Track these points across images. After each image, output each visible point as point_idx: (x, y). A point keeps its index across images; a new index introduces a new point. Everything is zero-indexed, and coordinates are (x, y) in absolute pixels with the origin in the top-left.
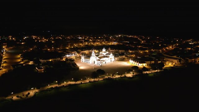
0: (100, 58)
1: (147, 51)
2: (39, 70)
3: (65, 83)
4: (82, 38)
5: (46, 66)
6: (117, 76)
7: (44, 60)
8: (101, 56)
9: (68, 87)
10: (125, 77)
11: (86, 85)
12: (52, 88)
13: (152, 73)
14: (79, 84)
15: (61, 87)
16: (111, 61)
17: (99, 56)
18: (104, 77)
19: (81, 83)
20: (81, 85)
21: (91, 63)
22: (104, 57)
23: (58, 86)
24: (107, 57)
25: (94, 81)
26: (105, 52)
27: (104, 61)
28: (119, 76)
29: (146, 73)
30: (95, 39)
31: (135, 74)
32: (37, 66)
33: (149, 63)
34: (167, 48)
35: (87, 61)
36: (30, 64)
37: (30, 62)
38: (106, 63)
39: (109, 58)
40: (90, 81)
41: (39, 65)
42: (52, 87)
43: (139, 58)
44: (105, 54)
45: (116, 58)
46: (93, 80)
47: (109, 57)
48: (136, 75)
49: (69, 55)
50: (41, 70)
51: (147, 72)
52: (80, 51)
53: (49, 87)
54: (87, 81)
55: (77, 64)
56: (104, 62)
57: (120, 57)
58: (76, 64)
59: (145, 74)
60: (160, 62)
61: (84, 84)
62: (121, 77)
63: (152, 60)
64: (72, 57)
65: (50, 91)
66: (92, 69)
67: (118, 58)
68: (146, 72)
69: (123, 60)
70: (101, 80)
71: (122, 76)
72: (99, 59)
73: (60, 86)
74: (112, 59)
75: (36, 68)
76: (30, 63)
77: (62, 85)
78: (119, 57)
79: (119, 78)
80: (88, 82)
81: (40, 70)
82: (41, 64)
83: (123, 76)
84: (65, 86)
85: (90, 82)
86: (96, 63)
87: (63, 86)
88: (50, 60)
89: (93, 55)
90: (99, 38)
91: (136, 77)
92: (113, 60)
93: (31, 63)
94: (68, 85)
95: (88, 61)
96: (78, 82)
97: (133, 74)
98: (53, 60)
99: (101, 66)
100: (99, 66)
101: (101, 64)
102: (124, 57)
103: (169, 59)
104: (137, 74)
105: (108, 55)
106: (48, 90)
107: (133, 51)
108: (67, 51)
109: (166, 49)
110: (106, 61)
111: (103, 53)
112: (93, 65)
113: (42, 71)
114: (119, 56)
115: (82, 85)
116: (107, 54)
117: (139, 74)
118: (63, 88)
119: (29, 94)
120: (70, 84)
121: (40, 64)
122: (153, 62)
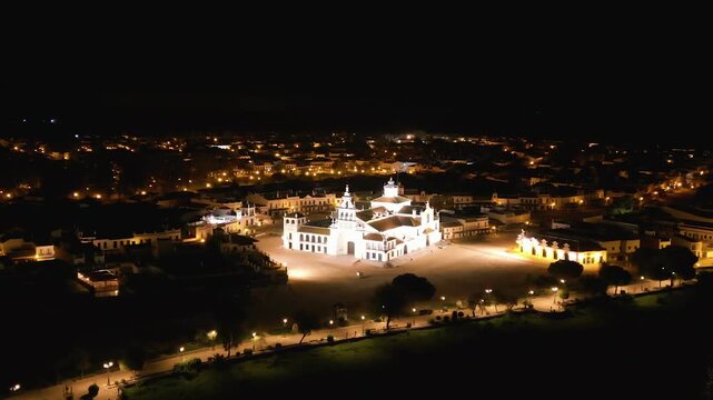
0: (380, 226)
1: (580, 200)
2: (96, 285)
3: (256, 341)
4: (234, 147)
5: (123, 265)
6: (493, 309)
7: (102, 242)
8: (381, 218)
9: (271, 360)
10: (530, 311)
11: (355, 349)
12: (197, 364)
13: (648, 293)
14: (321, 345)
15: (239, 359)
16: (428, 244)
17: (374, 220)
18: (431, 312)
19: (331, 341)
20: (329, 348)
21: (332, 251)
22: (397, 222)
23: (226, 354)
24: (409, 222)
25: (389, 332)
26: (397, 201)
27: (399, 242)
28: (502, 308)
29: (622, 292)
30: (297, 151)
31: (571, 298)
32: (80, 265)
33: (617, 250)
34: (663, 186)
35: (310, 244)
36: (37, 257)
37: (38, 249)
38: (405, 252)
39: (421, 228)
40: (368, 332)
41: (90, 260)
42: (198, 361)
43: (560, 226)
44: (396, 209)
45: (449, 231)
46: (381, 326)
47: (418, 223)
48: (577, 303)
49: (216, 215)
50: (109, 283)
51: (628, 289)
52: (258, 198)
53: (184, 357)
54: (356, 331)
55: (271, 259)
56: (400, 248)
57: (466, 224)
58: (267, 258)
59: (617, 297)
60: (669, 243)
61: (344, 346)
62: (510, 312)
63: (625, 236)
64: (235, 227)
65: (189, 377)
66: (350, 279)
67: (457, 229)
68: (619, 289)
69: (479, 238)
70: (417, 325)
71: (515, 307)
72: (375, 231)
73: (233, 352)
74: (430, 234)
75: (80, 276)
76: (34, 253)
77: (241, 349)
78: (460, 224)
79: (500, 316)
80: (359, 335)
81: (103, 283)
82: (102, 258)
83: (520, 306)
84: (257, 356)
85: (370, 335)
86: (360, 253)
87: (248, 352)
88: (137, 240)
89: (345, 211)
90: (316, 145)
91: (582, 311)
92: (436, 237)
93: (42, 253)
94: (270, 348)
95: (316, 245)
96: (315, 337)
97: (565, 296)
98: (145, 238)
99: (389, 265)
100: (380, 265)
101: (384, 259)
102: (483, 223)
103: (701, 232)
104: (581, 297)
105: (414, 215)
106: (179, 372)
107: (512, 201)
108: (193, 200)
109: (662, 193)
110: (406, 243)
111: (389, 206)
112: (349, 262)
113: (112, 288)
114: (462, 221)
115: (336, 348)
116: (408, 210)
117: (589, 296)
118: (250, 362)
119: (94, 390)
120: (278, 345)
121: (96, 259)
122: (634, 245)
